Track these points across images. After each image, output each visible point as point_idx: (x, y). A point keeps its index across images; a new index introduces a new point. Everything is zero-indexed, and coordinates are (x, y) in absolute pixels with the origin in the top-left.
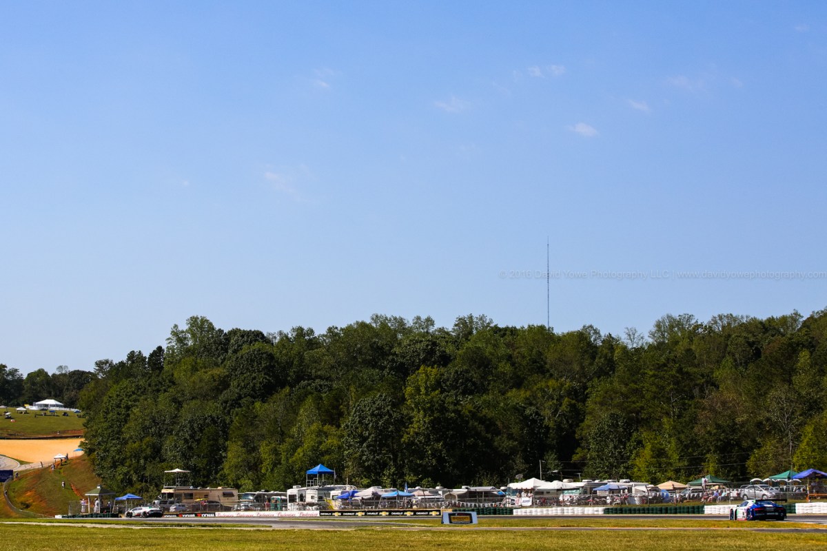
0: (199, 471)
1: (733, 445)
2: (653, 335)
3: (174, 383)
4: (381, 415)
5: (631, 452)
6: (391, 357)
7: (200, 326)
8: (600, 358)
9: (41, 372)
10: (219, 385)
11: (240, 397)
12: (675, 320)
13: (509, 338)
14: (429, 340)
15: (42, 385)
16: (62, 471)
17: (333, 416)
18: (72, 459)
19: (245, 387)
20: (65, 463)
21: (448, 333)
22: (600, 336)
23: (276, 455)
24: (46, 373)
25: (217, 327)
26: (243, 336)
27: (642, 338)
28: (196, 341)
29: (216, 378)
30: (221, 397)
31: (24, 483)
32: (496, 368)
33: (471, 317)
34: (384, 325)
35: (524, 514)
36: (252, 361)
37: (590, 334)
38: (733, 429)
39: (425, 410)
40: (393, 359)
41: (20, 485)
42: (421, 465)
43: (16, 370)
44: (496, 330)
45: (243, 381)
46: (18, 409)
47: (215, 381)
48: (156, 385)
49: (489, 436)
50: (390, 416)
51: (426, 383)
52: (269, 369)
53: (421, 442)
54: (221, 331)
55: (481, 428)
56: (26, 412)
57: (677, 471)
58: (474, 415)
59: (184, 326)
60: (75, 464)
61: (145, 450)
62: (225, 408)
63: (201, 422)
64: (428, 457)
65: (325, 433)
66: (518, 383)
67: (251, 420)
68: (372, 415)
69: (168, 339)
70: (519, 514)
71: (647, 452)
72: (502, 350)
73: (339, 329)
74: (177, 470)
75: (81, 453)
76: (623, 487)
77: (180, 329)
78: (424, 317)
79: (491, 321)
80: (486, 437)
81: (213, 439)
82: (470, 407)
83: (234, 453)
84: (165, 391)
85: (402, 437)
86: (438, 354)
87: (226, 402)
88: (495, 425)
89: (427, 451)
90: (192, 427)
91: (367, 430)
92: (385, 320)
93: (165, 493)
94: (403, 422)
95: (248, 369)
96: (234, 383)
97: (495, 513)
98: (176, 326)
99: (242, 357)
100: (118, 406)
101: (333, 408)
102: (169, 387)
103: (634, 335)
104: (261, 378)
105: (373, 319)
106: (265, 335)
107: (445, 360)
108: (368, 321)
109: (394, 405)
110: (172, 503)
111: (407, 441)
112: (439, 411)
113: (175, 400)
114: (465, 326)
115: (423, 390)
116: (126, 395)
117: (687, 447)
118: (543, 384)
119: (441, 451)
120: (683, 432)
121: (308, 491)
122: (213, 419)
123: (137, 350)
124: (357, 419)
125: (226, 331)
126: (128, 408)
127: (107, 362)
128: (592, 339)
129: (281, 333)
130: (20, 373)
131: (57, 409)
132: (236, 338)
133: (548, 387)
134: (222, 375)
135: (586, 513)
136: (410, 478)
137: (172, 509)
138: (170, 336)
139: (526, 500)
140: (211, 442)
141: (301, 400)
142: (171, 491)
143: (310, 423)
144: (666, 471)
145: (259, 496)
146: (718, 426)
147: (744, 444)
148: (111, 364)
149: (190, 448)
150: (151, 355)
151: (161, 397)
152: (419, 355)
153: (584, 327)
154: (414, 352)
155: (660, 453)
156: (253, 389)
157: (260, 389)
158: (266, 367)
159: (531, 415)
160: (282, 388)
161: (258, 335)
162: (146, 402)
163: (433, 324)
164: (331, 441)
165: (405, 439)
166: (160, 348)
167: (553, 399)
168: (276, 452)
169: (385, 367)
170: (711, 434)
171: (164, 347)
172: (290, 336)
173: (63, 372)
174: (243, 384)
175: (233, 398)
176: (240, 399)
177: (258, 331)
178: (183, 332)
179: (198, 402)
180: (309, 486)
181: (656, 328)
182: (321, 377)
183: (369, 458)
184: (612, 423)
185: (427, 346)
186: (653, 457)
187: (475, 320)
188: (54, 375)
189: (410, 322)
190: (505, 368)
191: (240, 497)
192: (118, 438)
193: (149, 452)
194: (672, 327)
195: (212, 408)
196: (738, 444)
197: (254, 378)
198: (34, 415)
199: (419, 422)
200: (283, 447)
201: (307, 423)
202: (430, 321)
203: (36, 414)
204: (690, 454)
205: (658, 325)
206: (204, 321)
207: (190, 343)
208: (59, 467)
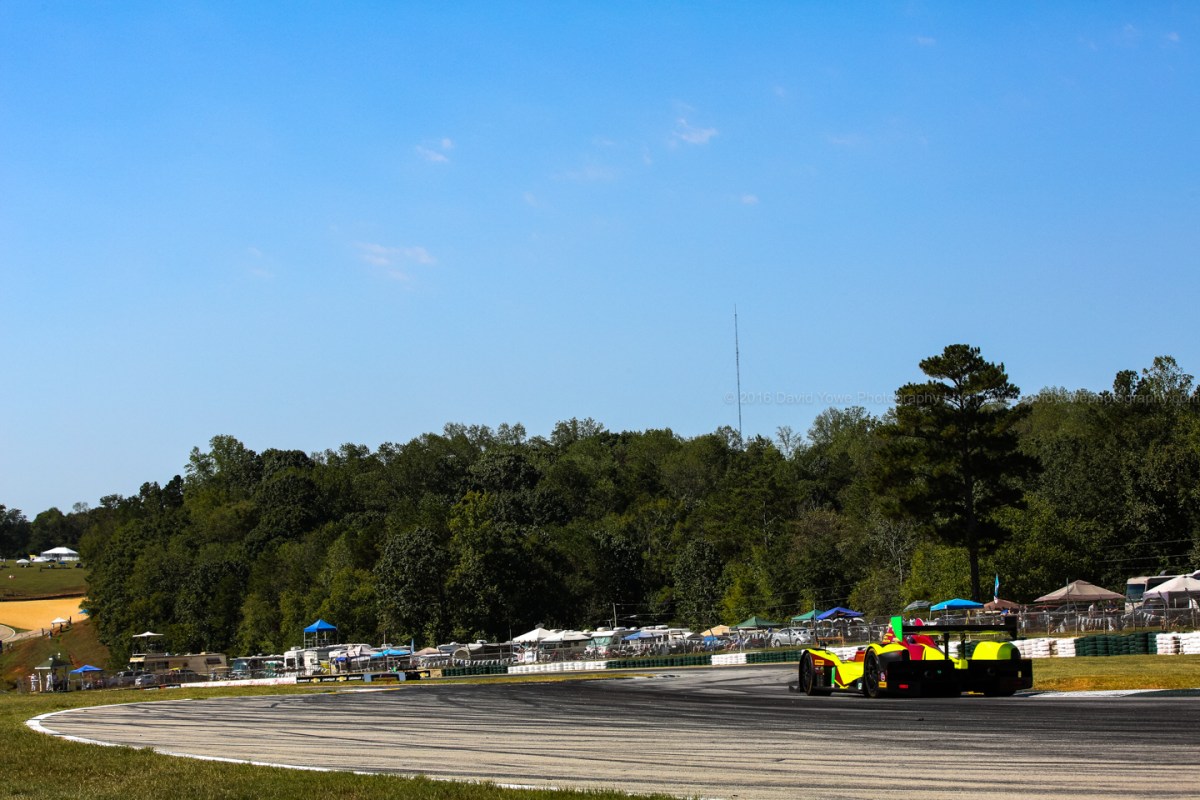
0: (217, 631)
1: (832, 576)
2: (812, 434)
3: (188, 523)
4: (418, 555)
5: (723, 589)
6: (463, 479)
7: (225, 446)
8: (732, 468)
9: (54, 512)
10: (245, 523)
11: (269, 537)
12: (840, 415)
13: (619, 447)
14: (511, 455)
15: (56, 528)
16: (61, 639)
17: (366, 557)
18: (75, 624)
19: (277, 524)
20: (66, 630)
21: (545, 443)
22: (741, 440)
23: (299, 609)
24: (60, 513)
25: (248, 447)
26: (279, 459)
27: (799, 439)
28: (222, 467)
29: (241, 513)
30: (248, 538)
31: (14, 657)
32: (594, 487)
33: (574, 422)
34: (460, 438)
35: (519, 672)
36: (286, 490)
37: (727, 437)
38: (835, 556)
39: (474, 545)
40: (466, 481)
41: (8, 660)
42: (471, 615)
43: (18, 511)
44: (606, 436)
45: (275, 516)
46: (18, 561)
47: (240, 517)
48: (166, 526)
49: (558, 574)
50: (432, 554)
51: (474, 513)
52: (307, 501)
53: (470, 586)
54: (252, 453)
55: (547, 566)
56: (29, 566)
57: (772, 611)
58: (538, 550)
59: (206, 449)
60: (77, 630)
61: (154, 608)
62: (250, 552)
63: (217, 570)
64: (480, 604)
65: (357, 579)
66: (622, 504)
67: (272, 566)
68: (409, 554)
69: (187, 466)
70: (515, 672)
71: (737, 589)
72: (606, 463)
73: (394, 445)
74: (148, 634)
75: (85, 617)
76: (658, 635)
77: (202, 452)
78: (512, 425)
79: (601, 426)
80: (554, 576)
81: (231, 592)
82: (533, 539)
83: (251, 608)
84: (178, 533)
85: (445, 580)
86: (523, 471)
87: (252, 544)
88: (565, 560)
89: (479, 597)
90: (205, 577)
91: (403, 573)
92: (462, 431)
93: (133, 663)
94: (448, 562)
95: (280, 501)
96: (264, 519)
97: (488, 672)
98: (196, 449)
99: (273, 486)
100: (121, 554)
101: (368, 547)
102: (183, 527)
103: (788, 435)
104: (298, 510)
105: (446, 430)
106: (309, 456)
107: (533, 478)
108: (440, 433)
109: (436, 541)
110: (138, 674)
111: (452, 585)
112: (493, 547)
113: (190, 544)
114: (567, 434)
115: (471, 522)
116: (132, 539)
117: (780, 581)
118: (651, 505)
119: (496, 597)
120: (775, 563)
121: (306, 654)
122: (231, 566)
123: (151, 481)
124: (390, 561)
125: (259, 452)
126: (133, 556)
127: (114, 498)
128: (730, 444)
129: (328, 452)
130: (22, 514)
131: (71, 559)
132: (271, 461)
133: (656, 509)
134: (249, 509)
135: (587, 668)
136: (459, 631)
137: (138, 681)
138: (189, 462)
139: (528, 656)
140: (228, 596)
141: (333, 536)
142: (141, 660)
143: (340, 568)
144: (759, 612)
145: (254, 661)
146: (813, 555)
147: (847, 575)
148: (121, 501)
149: (204, 604)
150: (168, 487)
151: (173, 541)
152: (499, 475)
153: (719, 429)
154: (493, 471)
155: (750, 589)
156: (288, 527)
157: (296, 526)
158: (304, 497)
159: (620, 545)
160: (324, 524)
161: (298, 458)
162: (153, 548)
163: (523, 433)
164: (365, 589)
165: (450, 582)
166: (178, 478)
167: (663, 523)
168: (298, 604)
169: (457, 491)
170: (804, 564)
171: (183, 476)
172: (339, 455)
173: (82, 511)
174: (274, 520)
175: (260, 538)
176: (269, 540)
177: (299, 451)
178: (204, 456)
179: (218, 545)
180: (307, 647)
181: (817, 427)
182: (374, 508)
183: (405, 609)
184: (698, 554)
185: (509, 462)
186: (743, 595)
187: (579, 425)
188: (70, 515)
189: (495, 431)
190: (606, 485)
191: (229, 664)
192: (122, 596)
193: (157, 610)
194: (836, 424)
195: (234, 553)
196: (839, 575)
197: (289, 512)
198: (38, 569)
199: (469, 561)
200: (306, 599)
201: (336, 568)
202: (520, 430)
203: (42, 567)
204: (785, 589)
205: (820, 422)
206: (231, 441)
207: (216, 470)
208: (59, 634)
